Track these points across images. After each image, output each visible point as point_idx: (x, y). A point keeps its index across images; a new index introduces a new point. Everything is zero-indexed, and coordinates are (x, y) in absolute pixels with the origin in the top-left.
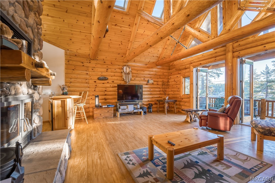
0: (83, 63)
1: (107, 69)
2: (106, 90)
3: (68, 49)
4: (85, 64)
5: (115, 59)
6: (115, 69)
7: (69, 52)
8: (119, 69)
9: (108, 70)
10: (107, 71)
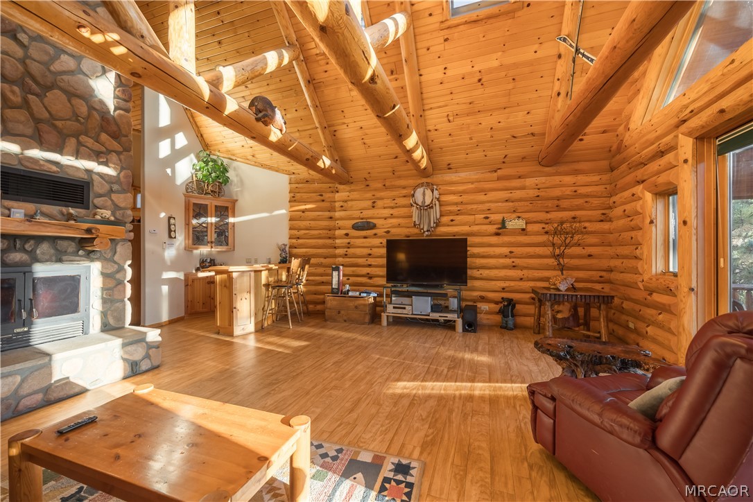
0: (321, 195)
1: (374, 202)
2: (370, 255)
3: (294, 171)
4: (327, 196)
5: (391, 174)
6: (394, 200)
7: (294, 178)
8: (405, 196)
9: (375, 205)
10: (373, 207)
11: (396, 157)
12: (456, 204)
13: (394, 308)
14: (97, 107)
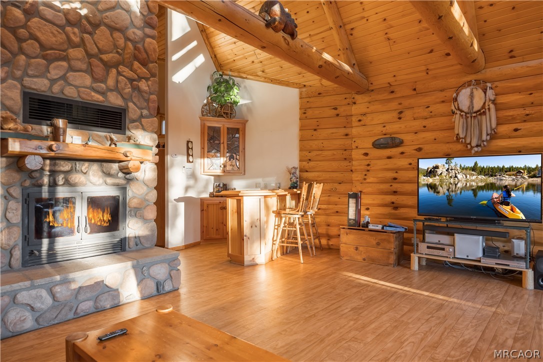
0: (336, 109)
1: (401, 113)
2: (395, 179)
3: (304, 84)
4: (341, 110)
5: (425, 74)
6: (428, 107)
7: (305, 91)
8: (443, 102)
9: (402, 115)
10: (400, 118)
11: (431, 51)
12: (523, 106)
13: (428, 247)
14: (131, 38)
